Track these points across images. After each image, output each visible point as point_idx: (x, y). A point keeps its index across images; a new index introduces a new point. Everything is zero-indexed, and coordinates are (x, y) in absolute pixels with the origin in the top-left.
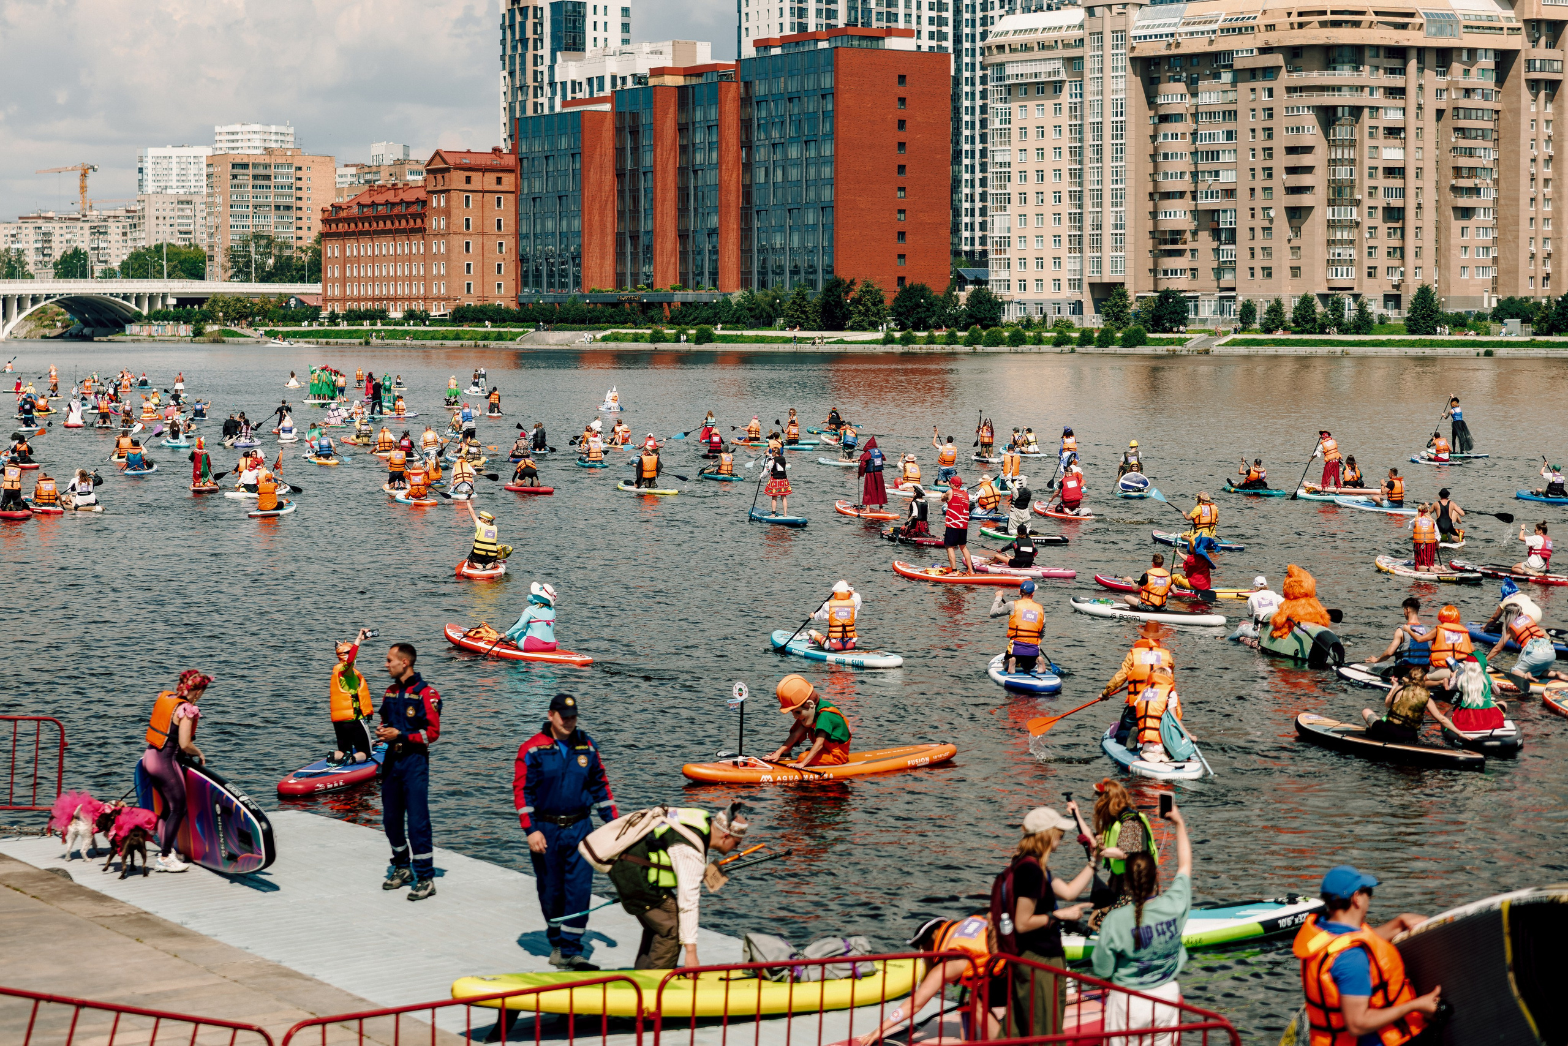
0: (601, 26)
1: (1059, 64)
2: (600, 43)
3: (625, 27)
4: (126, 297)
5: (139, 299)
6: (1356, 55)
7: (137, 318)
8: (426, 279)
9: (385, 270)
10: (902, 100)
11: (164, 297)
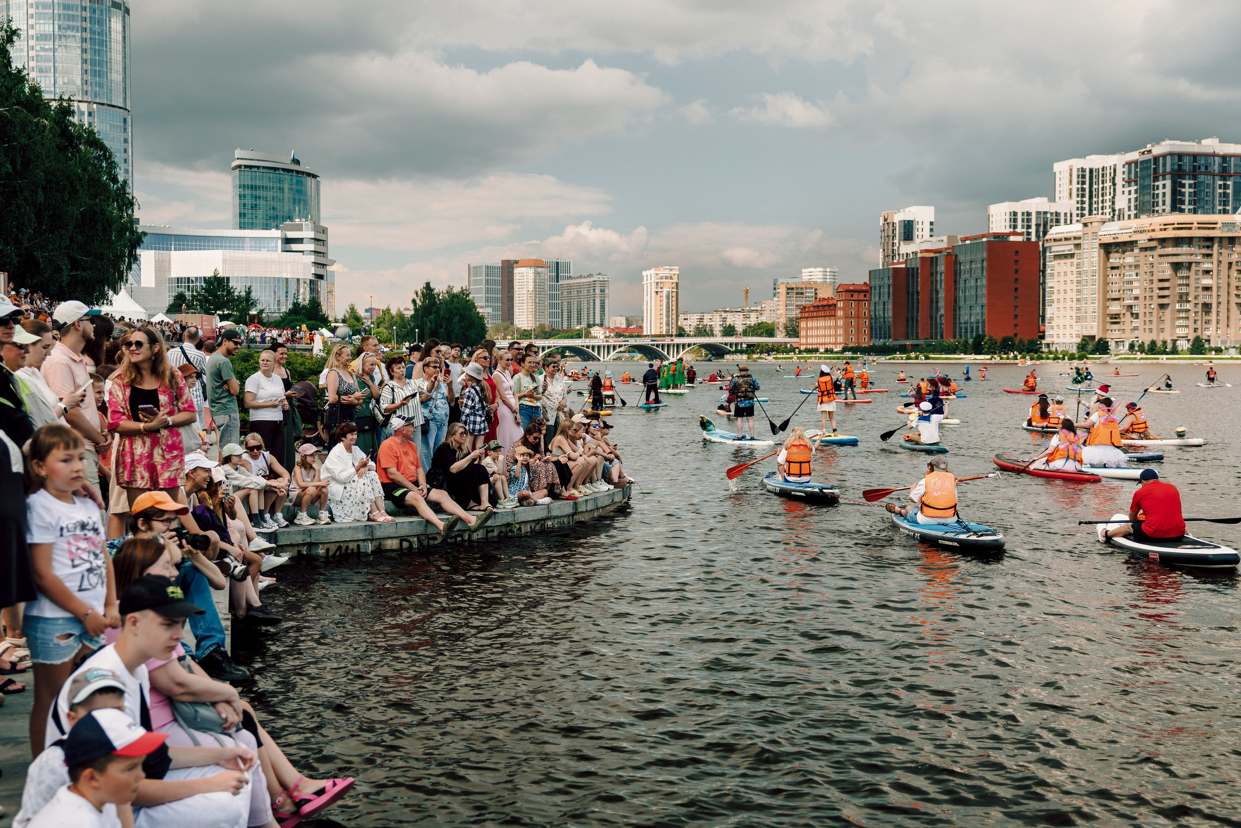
0: (920, 230)
1: (1072, 246)
2: (920, 236)
3: (931, 230)
4: (726, 344)
5: (731, 345)
6: (1189, 241)
7: (729, 352)
8: (836, 336)
9: (821, 332)
10: (1017, 261)
11: (741, 344)
